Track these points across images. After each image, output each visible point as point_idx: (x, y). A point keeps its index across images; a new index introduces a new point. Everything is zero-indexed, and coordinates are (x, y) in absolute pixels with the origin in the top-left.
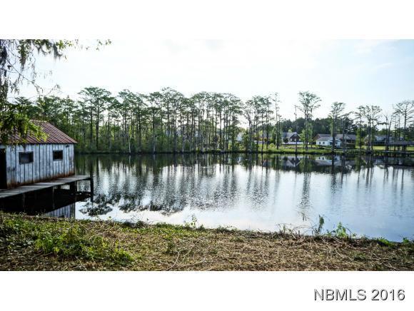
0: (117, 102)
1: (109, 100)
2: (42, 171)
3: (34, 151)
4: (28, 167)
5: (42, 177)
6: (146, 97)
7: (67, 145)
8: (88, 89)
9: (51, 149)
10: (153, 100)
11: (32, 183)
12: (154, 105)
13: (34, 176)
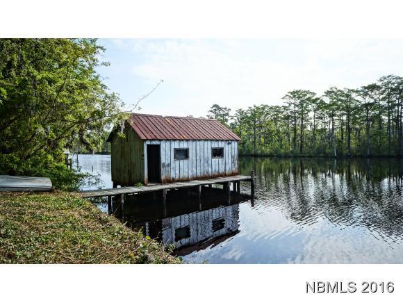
0: (322, 102)
1: (314, 101)
2: (198, 168)
3: (190, 147)
4: (183, 163)
5: (199, 175)
6: (357, 91)
7: (229, 141)
8: (292, 93)
9: (209, 146)
10: (366, 94)
11: (187, 180)
12: (368, 100)
13: (190, 173)
